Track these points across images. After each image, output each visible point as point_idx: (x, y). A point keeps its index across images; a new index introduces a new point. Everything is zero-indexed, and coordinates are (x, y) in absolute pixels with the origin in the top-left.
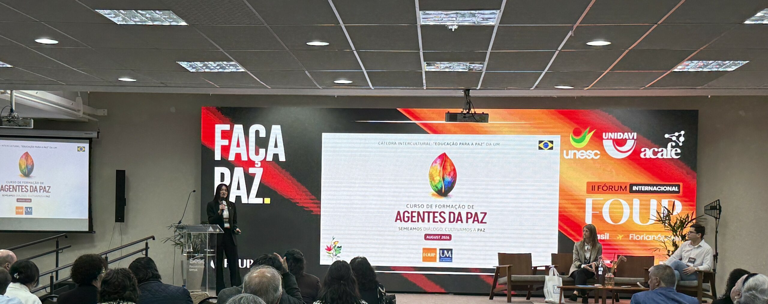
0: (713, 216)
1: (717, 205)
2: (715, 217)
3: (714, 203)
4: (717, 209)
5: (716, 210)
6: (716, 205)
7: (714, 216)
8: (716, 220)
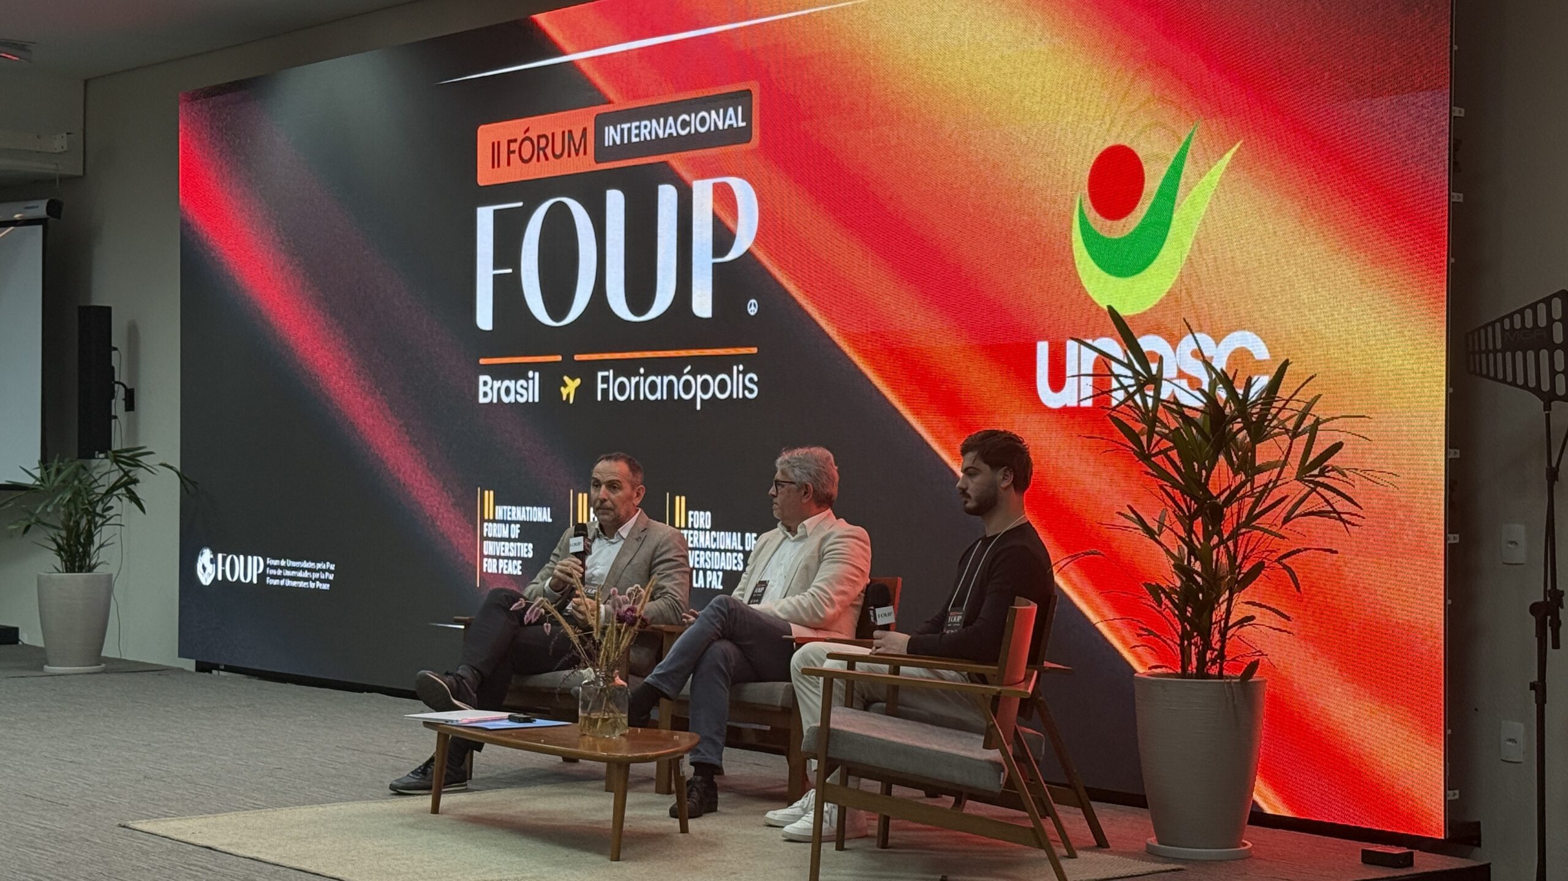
0: (1525, 386)
1: (1551, 321)
2: (1537, 391)
3: (1529, 313)
4: (1552, 348)
5: (1544, 354)
6: (1543, 322)
7: (1532, 384)
8: (1547, 407)
